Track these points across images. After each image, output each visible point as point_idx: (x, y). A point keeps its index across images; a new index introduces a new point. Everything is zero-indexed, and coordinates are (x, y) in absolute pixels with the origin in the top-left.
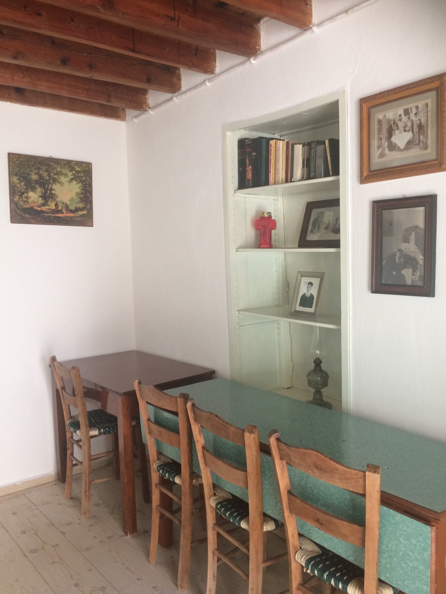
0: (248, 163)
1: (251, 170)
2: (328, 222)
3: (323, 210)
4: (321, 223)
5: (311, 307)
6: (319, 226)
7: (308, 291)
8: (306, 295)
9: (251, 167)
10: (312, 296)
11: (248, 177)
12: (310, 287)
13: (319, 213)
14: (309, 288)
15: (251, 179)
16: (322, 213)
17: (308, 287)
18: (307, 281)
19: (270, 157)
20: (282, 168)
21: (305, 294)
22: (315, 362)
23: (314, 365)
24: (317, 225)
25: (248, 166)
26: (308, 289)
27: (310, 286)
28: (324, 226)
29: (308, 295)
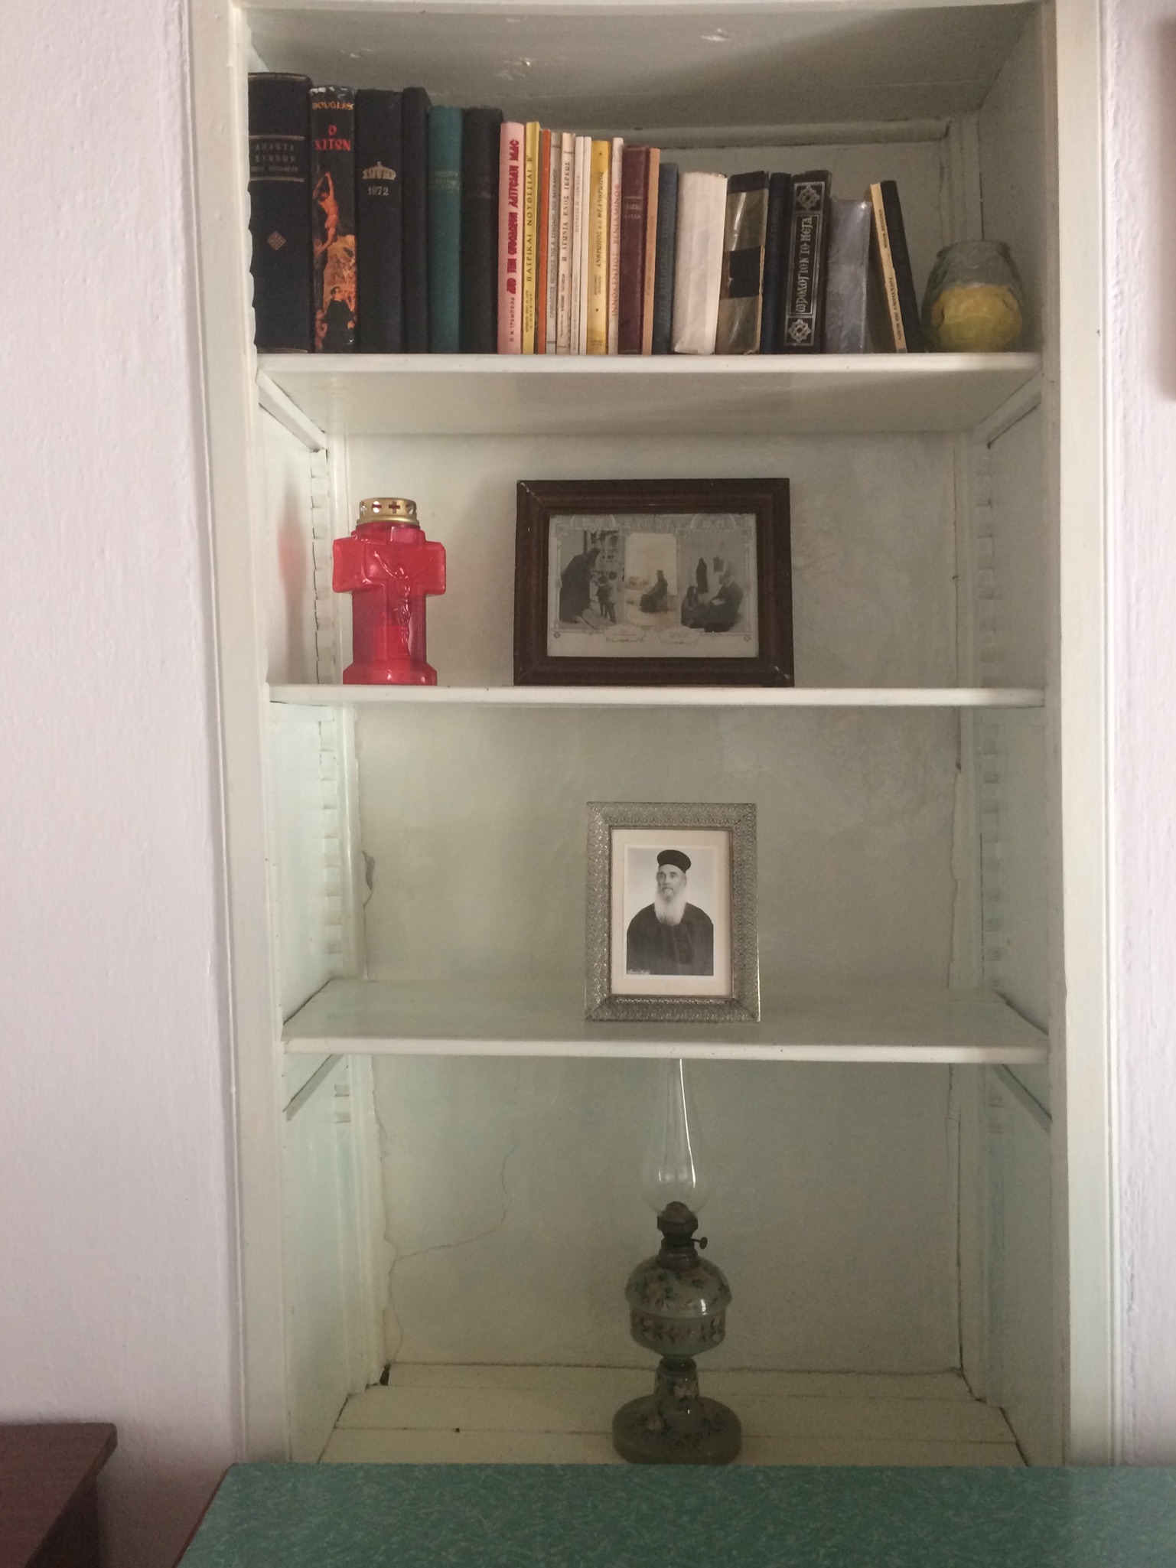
0: (332, 217)
1: (353, 261)
2: (654, 581)
3: (612, 522)
4: (612, 583)
5: (707, 969)
6: (603, 594)
7: (669, 892)
8: (660, 911)
9: (351, 239)
10: (696, 918)
11: (333, 292)
12: (673, 874)
13: (593, 535)
14: (669, 880)
15: (352, 308)
16: (608, 538)
17: (661, 875)
18: (650, 847)
19: (505, 209)
20: (594, 280)
21: (649, 911)
22: (663, 1223)
23: (660, 1236)
24: (593, 590)
25: (331, 232)
26: (663, 888)
27: (669, 868)
28: (637, 595)
29: (674, 913)
